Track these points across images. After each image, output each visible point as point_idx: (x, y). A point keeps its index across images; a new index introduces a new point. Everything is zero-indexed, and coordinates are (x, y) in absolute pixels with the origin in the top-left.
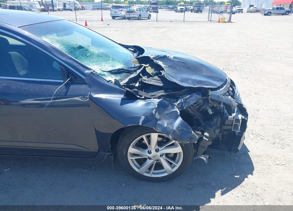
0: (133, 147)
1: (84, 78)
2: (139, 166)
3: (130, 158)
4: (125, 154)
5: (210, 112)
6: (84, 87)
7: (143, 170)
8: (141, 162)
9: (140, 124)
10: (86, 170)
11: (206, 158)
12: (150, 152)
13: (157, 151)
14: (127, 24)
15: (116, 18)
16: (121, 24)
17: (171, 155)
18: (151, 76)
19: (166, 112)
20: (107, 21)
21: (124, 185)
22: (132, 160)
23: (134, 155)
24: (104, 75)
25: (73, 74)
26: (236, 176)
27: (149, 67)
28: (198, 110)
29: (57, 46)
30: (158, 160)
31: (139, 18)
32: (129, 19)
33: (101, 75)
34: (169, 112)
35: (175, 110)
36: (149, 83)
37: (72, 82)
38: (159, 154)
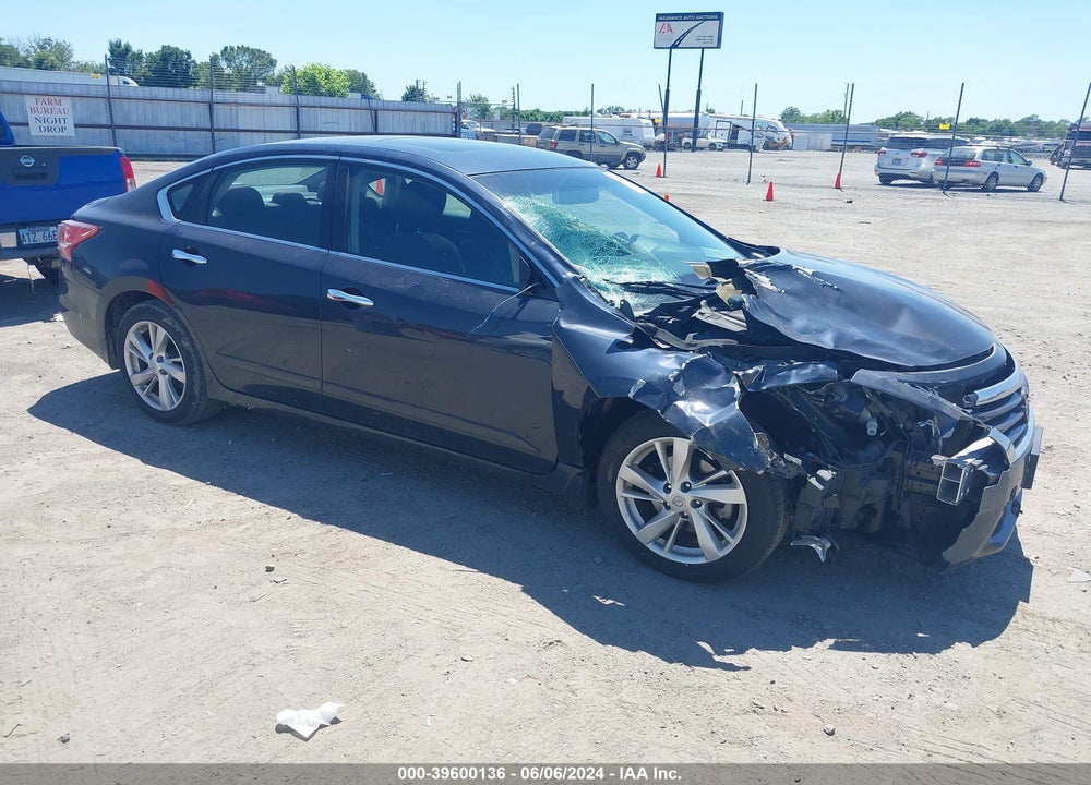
0: (631, 466)
1: (557, 285)
2: (641, 521)
3: (620, 493)
4: (610, 480)
5: (873, 428)
6: (554, 305)
7: (647, 533)
8: (648, 511)
9: (631, 395)
10: (534, 514)
11: (823, 547)
12: (667, 490)
13: (685, 488)
14: (927, 204)
15: (894, 182)
16: (901, 202)
17: (724, 510)
18: (725, 307)
19: (708, 386)
20: (856, 189)
21: (598, 559)
22: (626, 499)
23: (635, 489)
24: (606, 289)
25: (542, 278)
26: (920, 635)
27: (731, 285)
28: (827, 410)
29: (530, 220)
30: (687, 517)
31: (990, 186)
32: (946, 186)
33: (598, 287)
34: (713, 388)
35: (731, 385)
36: (710, 321)
37: (534, 294)
38: (688, 497)
